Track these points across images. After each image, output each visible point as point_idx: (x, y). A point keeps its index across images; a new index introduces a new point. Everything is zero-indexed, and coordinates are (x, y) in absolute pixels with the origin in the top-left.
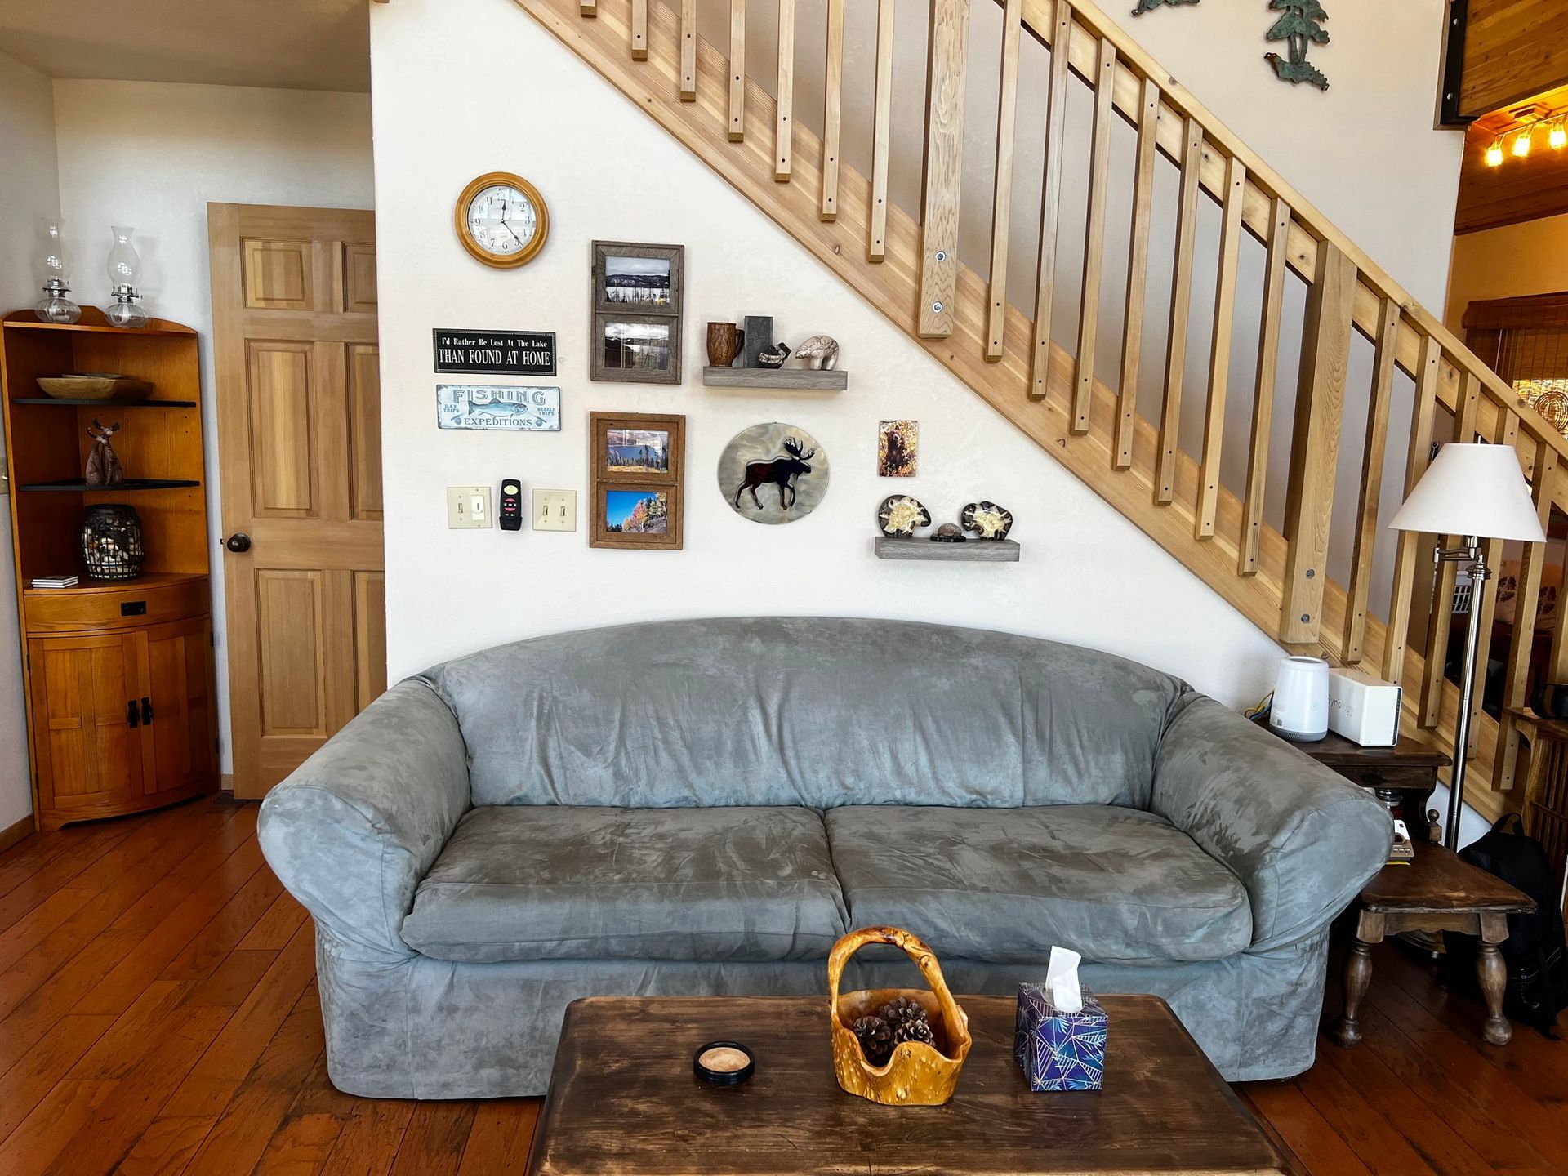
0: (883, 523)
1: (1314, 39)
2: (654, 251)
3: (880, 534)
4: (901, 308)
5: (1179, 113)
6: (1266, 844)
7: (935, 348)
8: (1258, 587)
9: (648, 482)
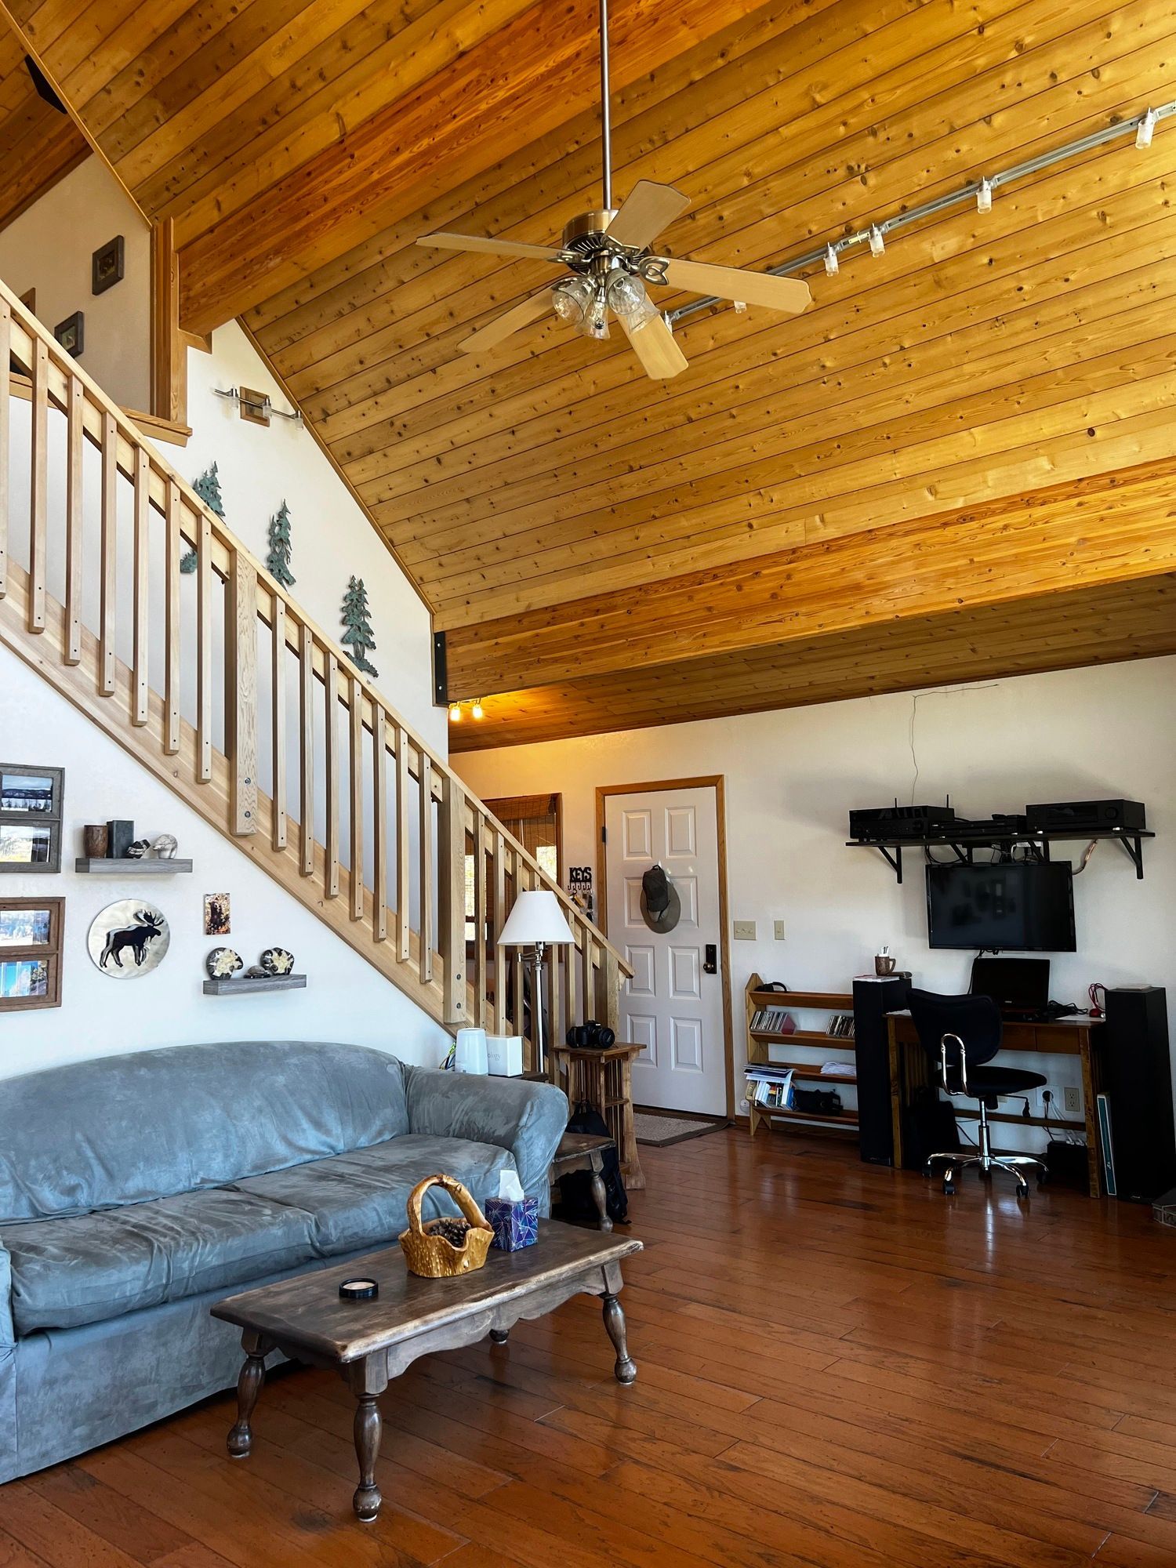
0: (210, 969)
1: (367, 646)
2: (42, 772)
3: (207, 978)
4: (219, 815)
5: (370, 700)
6: (517, 1125)
7: (241, 842)
8: (430, 989)
9: (35, 952)
